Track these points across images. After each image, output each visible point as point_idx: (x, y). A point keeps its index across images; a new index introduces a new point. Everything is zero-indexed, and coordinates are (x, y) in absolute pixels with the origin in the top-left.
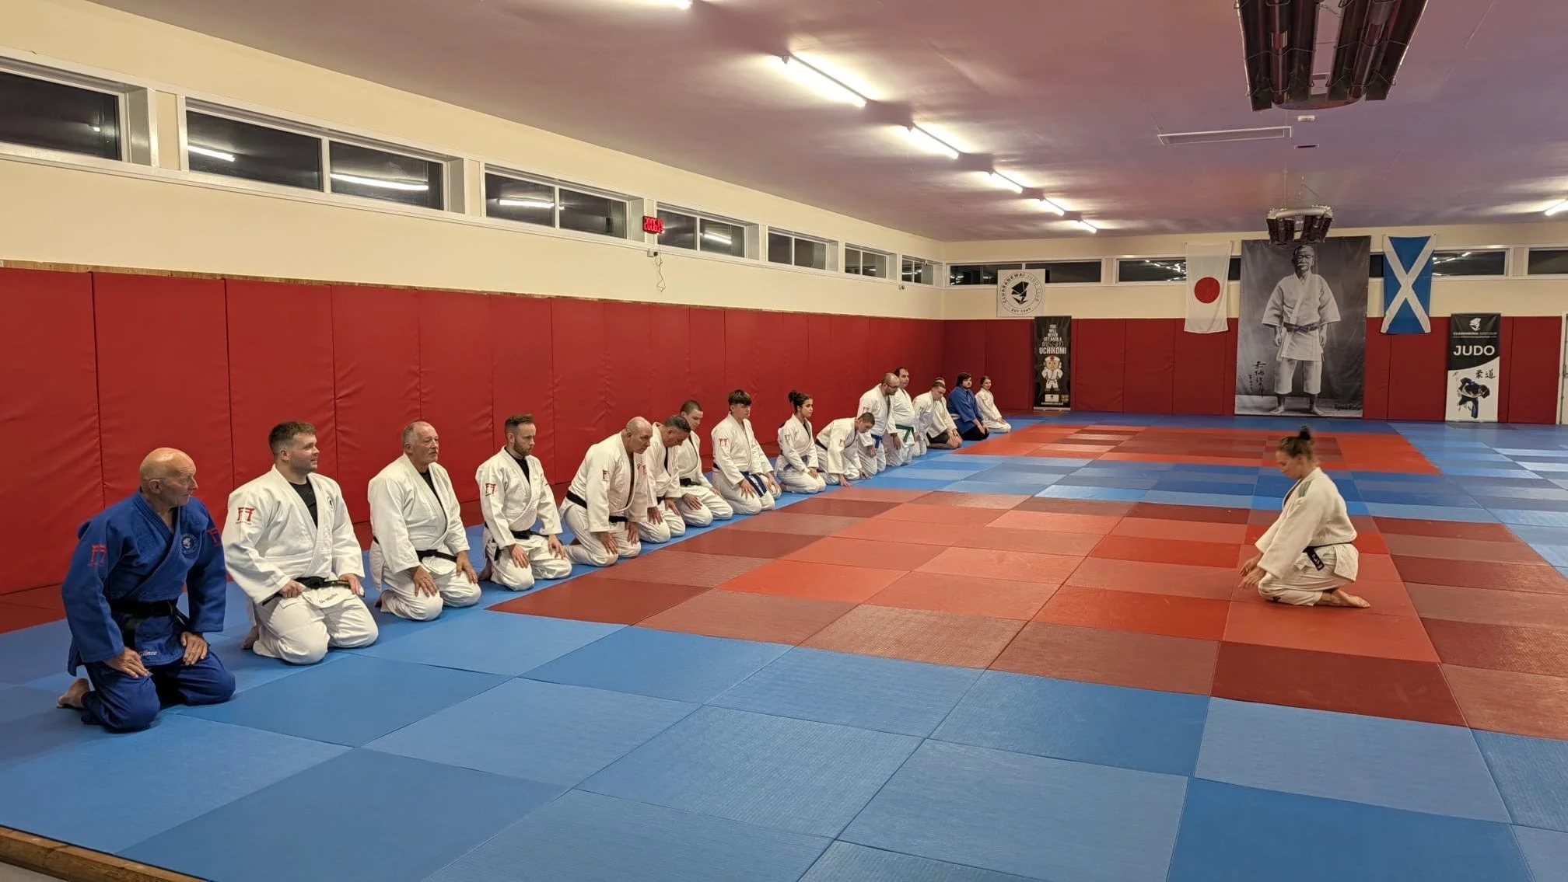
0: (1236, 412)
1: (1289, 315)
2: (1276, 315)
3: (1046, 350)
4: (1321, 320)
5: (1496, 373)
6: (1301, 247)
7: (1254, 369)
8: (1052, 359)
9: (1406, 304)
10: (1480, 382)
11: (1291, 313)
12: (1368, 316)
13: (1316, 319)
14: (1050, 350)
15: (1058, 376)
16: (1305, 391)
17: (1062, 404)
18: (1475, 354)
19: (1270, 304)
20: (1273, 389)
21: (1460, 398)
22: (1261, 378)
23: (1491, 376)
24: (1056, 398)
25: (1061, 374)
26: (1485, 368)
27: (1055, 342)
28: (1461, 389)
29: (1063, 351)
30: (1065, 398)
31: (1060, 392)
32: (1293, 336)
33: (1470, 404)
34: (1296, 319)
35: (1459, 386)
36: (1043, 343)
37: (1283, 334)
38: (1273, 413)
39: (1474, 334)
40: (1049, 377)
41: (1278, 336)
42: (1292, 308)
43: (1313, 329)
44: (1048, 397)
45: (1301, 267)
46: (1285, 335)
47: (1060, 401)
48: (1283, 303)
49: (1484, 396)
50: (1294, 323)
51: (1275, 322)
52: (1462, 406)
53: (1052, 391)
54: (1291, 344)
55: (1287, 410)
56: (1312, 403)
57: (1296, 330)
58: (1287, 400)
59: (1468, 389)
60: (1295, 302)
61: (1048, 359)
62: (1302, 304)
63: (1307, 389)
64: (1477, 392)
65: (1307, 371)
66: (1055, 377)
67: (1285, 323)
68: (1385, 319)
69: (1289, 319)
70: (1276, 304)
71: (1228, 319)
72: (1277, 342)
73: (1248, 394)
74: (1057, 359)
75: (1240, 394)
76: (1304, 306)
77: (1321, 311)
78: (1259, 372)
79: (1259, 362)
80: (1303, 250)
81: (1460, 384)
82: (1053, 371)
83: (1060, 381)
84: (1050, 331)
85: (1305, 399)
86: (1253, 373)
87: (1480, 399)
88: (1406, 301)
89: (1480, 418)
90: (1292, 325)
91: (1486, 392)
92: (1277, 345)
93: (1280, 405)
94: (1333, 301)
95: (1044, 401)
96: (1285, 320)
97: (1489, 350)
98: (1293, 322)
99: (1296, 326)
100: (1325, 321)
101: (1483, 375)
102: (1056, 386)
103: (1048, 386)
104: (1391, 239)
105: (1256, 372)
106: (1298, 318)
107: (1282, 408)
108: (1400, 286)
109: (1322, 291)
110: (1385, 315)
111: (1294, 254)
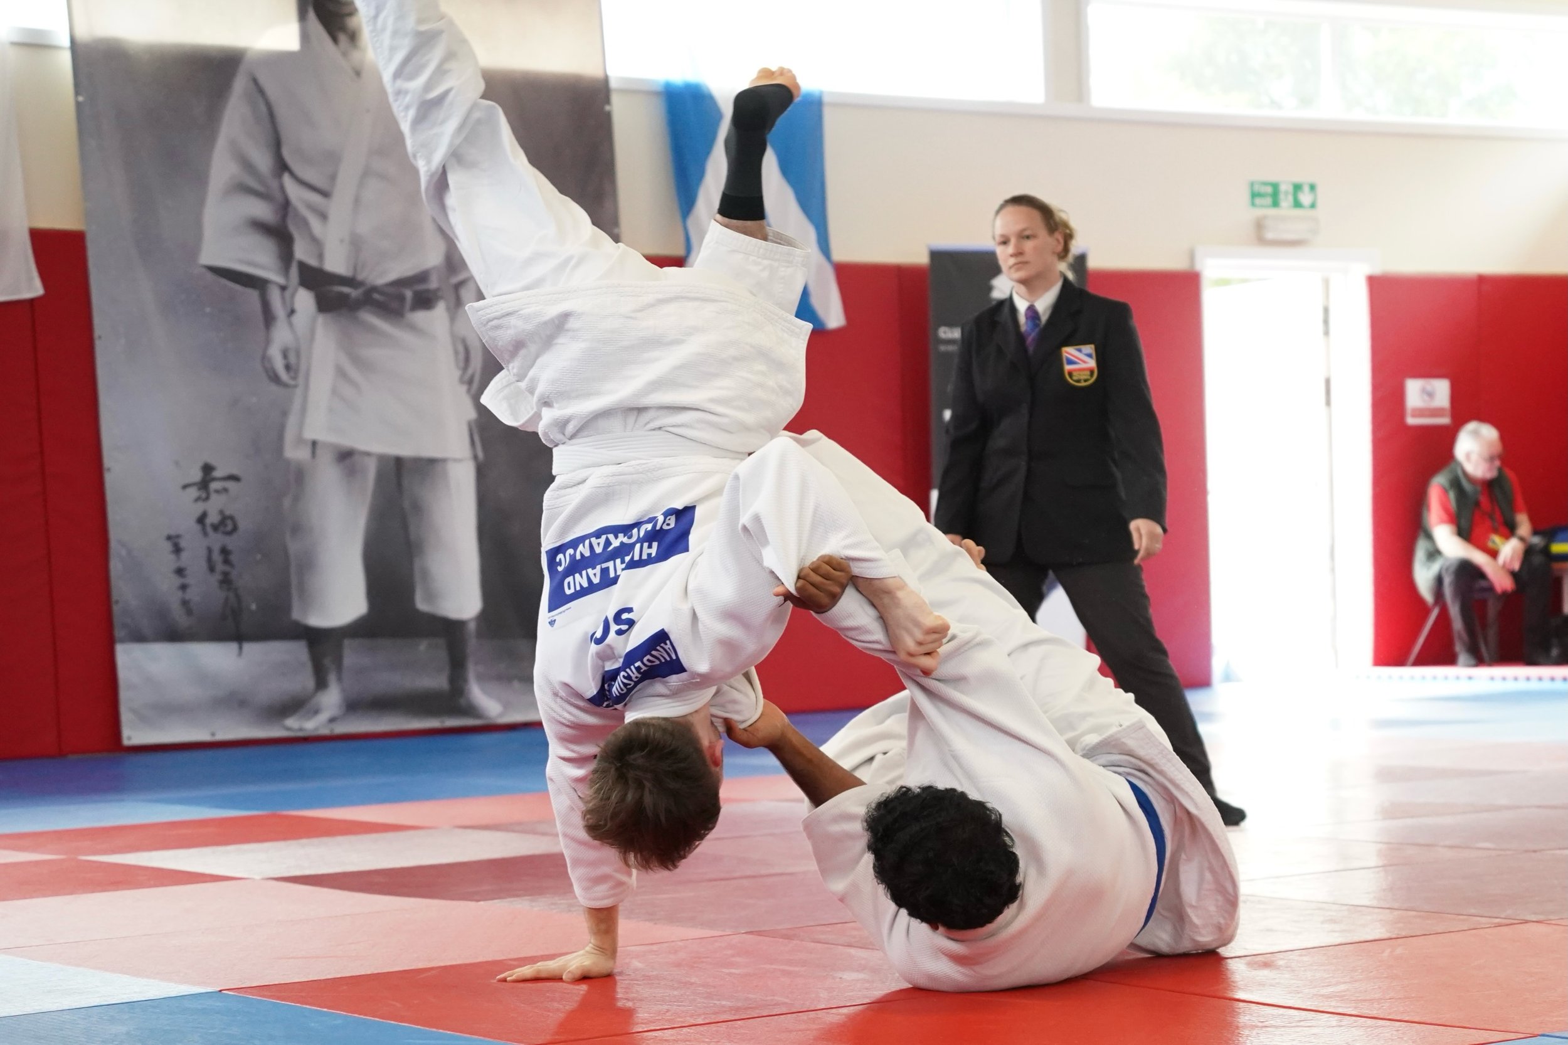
0: (133, 734)
1: (315, 225)
2: (258, 225)
4: (448, 257)
7: (188, 506)
11: (323, 216)
13: (427, 253)
16: (421, 605)
19: (223, 167)
20: (288, 609)
22: (225, 551)
32: (348, 333)
34: (346, 246)
37: (300, 319)
38: (295, 725)
41: (281, 335)
42: (325, 194)
43: (425, 301)
46: (312, 332)
48: (282, 167)
50: (345, 271)
51: (260, 257)
54: (341, 373)
55: (353, 706)
56: (457, 666)
57: (354, 306)
58: (352, 655)
62: (367, 173)
63: (431, 597)
65: (418, 508)
67: (303, 267)
69: (317, 244)
70: (248, 166)
72: (279, 364)
73: (173, 635)
75: (139, 637)
76: (375, 185)
78: (213, 518)
79: (207, 469)
85: (423, 646)
86: (186, 525)
90: (337, 279)
92: (275, 378)
93: (321, 684)
96: (302, 251)
98: (336, 263)
99: (353, 281)
105: (201, 520)
106: (356, 244)
107: (331, 699)
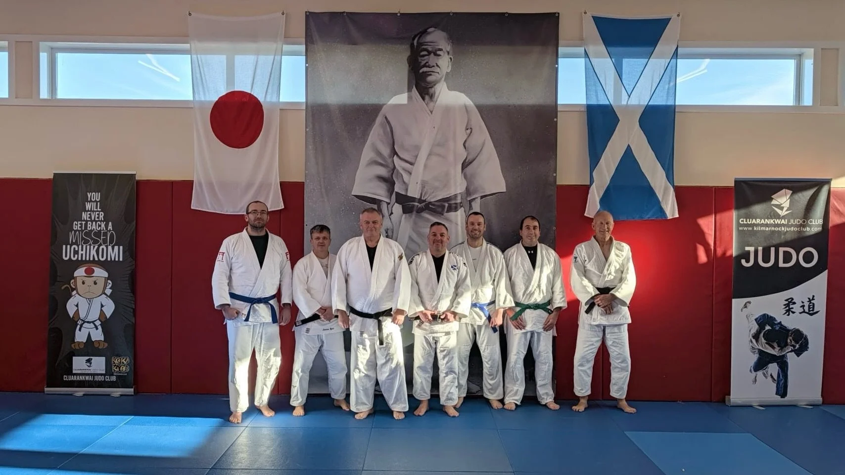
1: (406, 177)
2: (381, 178)
3: (76, 252)
4: (467, 189)
5: (821, 305)
6: (424, 32)
8: (89, 272)
9: (628, 159)
10: (790, 322)
11: (410, 173)
12: (560, 182)
13: (457, 187)
14: (90, 252)
15: (102, 313)
17: (114, 378)
18: (781, 264)
19: (367, 154)
21: (755, 357)
23: (812, 312)
24: (99, 364)
25: (109, 308)
26: (799, 293)
27: (98, 234)
28: (756, 337)
29: (115, 253)
30: (124, 364)
31: (108, 350)
32: (415, 223)
33: (773, 368)
34: (419, 186)
35: (754, 331)
36: (71, 235)
37: (394, 218)
39: (778, 221)
40: (82, 315)
43: (454, 208)
44: (79, 364)
45: (426, 74)
46: (400, 222)
47: (109, 371)
49: (799, 353)
50: (417, 196)
51: (379, 192)
52: (760, 373)
53: (90, 349)
57: (420, 211)
59: (770, 338)
60: (417, 148)
61: (80, 272)
62: (430, 154)
64: (786, 345)
66: (94, 315)
67: (398, 195)
68: (593, 188)
69: (405, 185)
70: (379, 153)
71: (282, 184)
74: (100, 273)
76: (434, 159)
77: (469, 170)
80: (429, 38)
81: (755, 327)
82: (90, 300)
83: (106, 323)
84: (88, 206)
87: (791, 358)
88: (629, 152)
89: (793, 395)
90: (413, 199)
91: (801, 343)
94: (490, 148)
95: (69, 371)
97: (808, 257)
99: (420, 201)
100: (475, 191)
101: (796, 308)
102: (98, 335)
103: (81, 336)
104: (597, 20)
108: (619, 120)
109: (469, 129)
110: (592, 181)
111: (412, 45)
